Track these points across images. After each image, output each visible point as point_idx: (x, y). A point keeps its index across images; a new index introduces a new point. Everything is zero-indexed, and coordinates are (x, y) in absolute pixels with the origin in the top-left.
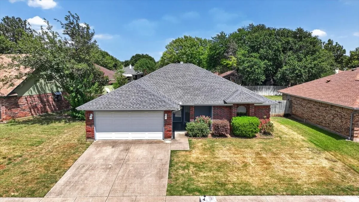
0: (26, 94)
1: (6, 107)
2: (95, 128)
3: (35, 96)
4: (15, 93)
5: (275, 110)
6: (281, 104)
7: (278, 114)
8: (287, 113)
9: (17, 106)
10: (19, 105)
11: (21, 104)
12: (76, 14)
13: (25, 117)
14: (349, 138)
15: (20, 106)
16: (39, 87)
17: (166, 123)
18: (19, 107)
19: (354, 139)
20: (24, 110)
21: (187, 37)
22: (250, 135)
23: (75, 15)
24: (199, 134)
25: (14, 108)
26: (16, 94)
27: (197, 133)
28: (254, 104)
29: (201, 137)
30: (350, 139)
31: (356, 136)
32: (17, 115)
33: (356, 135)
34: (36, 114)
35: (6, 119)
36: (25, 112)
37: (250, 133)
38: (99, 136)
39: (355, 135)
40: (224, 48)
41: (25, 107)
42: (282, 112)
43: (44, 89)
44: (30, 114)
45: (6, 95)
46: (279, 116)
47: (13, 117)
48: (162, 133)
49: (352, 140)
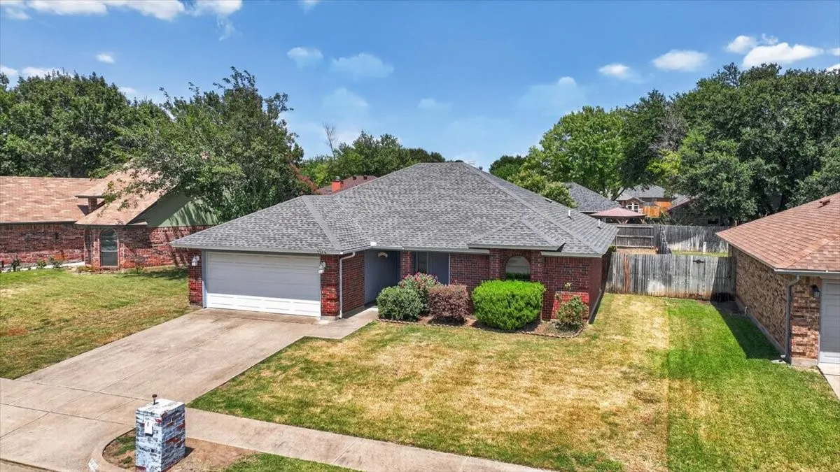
0: (166, 224)
1: (127, 245)
2: (205, 284)
3: (183, 229)
4: (144, 220)
5: (686, 280)
6: (701, 264)
7: (695, 292)
8: (720, 290)
9: (147, 244)
10: (151, 243)
11: (156, 241)
12: (245, 71)
13: (161, 267)
14: (783, 356)
15: (153, 245)
16: (193, 215)
17: (326, 282)
18: (152, 247)
19: (794, 359)
20: (160, 253)
21: (591, 110)
22: (505, 324)
23: (243, 74)
24: (395, 311)
25: (141, 248)
26: (145, 223)
27: (392, 309)
28: (538, 251)
29: (400, 319)
30: (784, 359)
31: (798, 351)
32: (146, 260)
33: (800, 349)
34: (184, 263)
35: (125, 267)
36: (162, 257)
37: (505, 318)
38: (213, 300)
39: (794, 348)
40: (651, 132)
41: (162, 247)
42: (706, 288)
43: (204, 218)
44: (172, 261)
45: (125, 223)
46: (698, 297)
47: (138, 264)
48: (319, 303)
49: (788, 361)
